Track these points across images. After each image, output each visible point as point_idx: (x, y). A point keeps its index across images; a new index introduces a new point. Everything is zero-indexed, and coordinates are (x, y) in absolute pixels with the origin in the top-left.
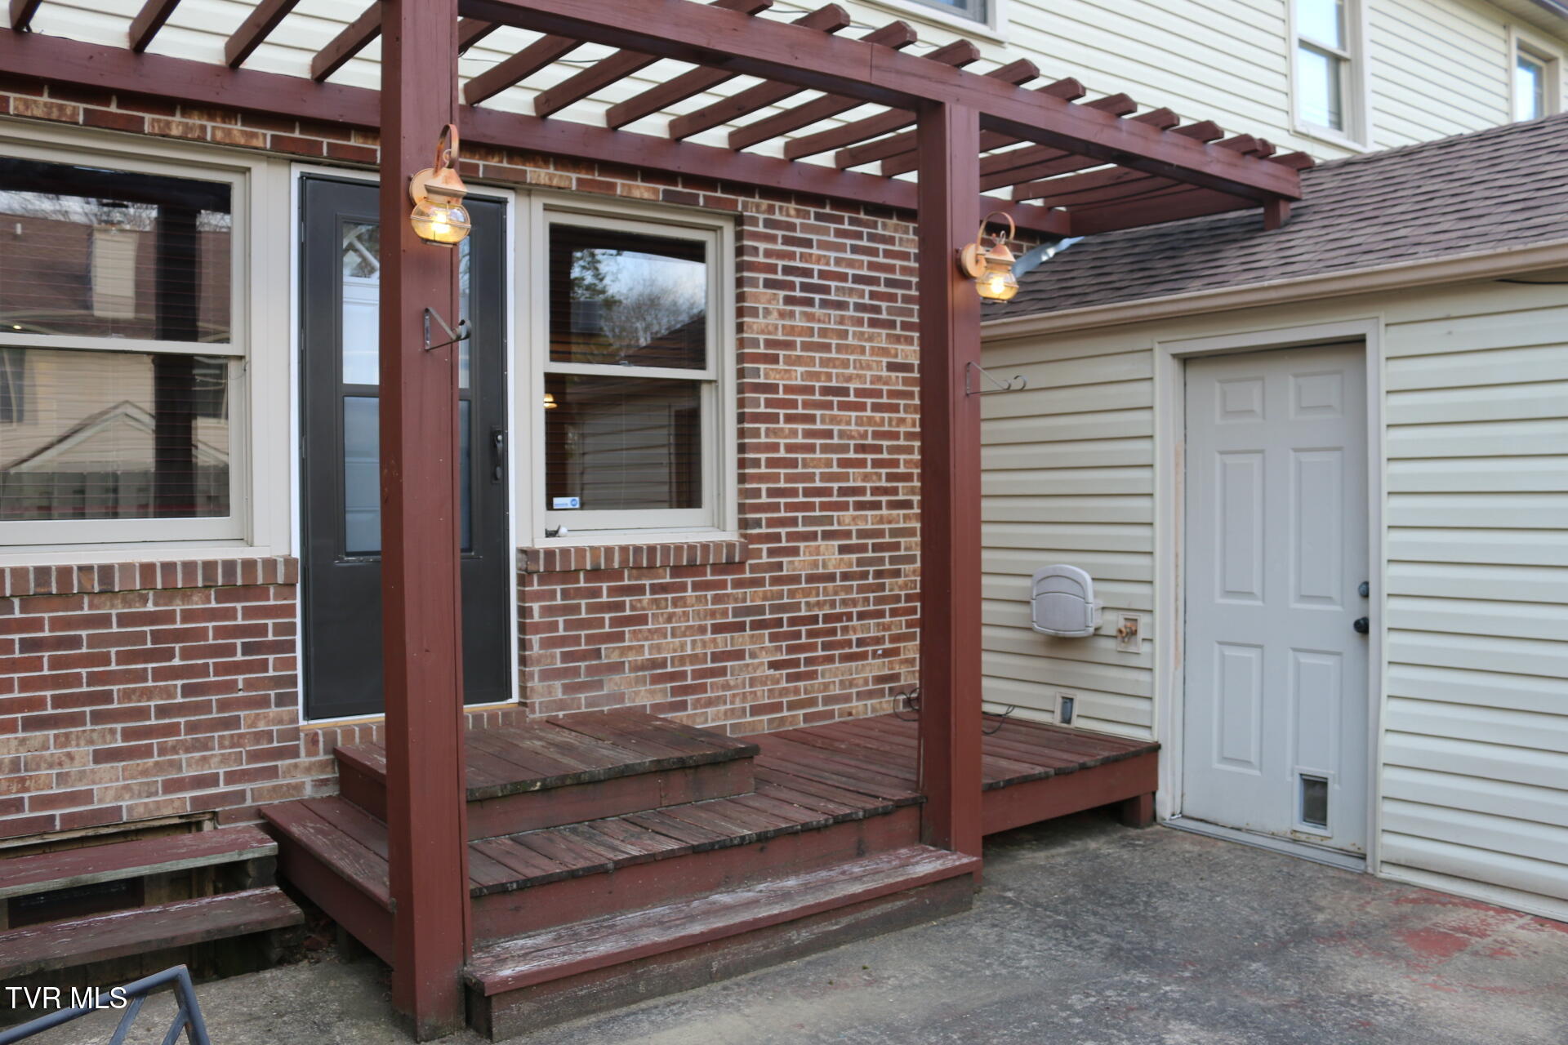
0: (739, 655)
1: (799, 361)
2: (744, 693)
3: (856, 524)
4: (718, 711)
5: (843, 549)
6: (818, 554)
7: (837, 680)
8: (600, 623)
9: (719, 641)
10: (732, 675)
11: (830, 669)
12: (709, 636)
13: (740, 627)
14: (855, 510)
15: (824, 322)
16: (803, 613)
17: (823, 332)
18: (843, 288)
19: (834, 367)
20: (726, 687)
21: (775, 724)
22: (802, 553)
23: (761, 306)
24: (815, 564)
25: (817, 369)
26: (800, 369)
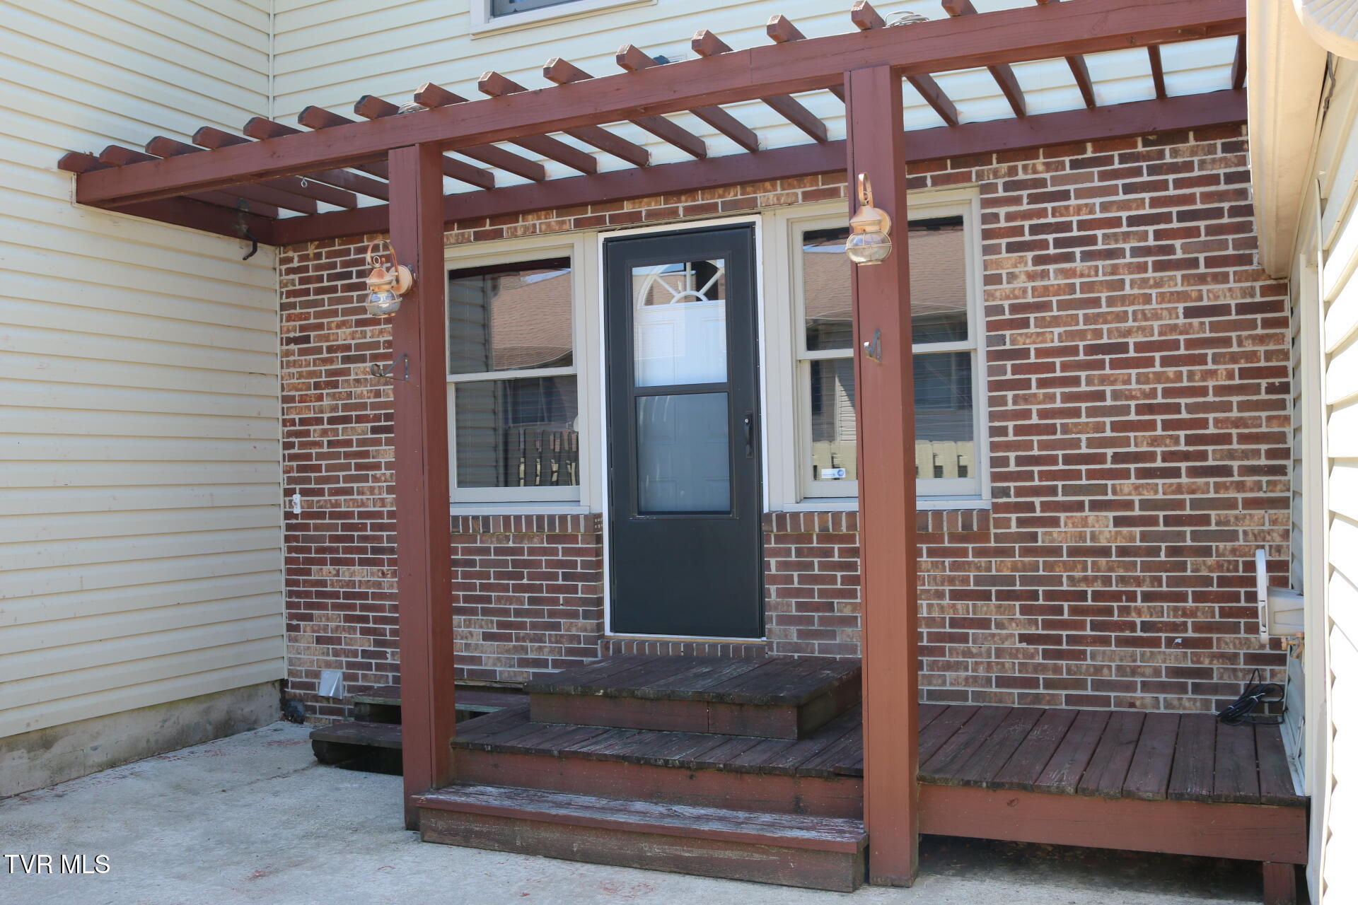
0: (984, 623)
1: (1056, 321)
2: (989, 663)
3: (1140, 494)
4: (958, 677)
5: (1118, 522)
6: (1085, 525)
7: (1113, 664)
8: (833, 580)
9: (959, 607)
10: (974, 642)
11: (1104, 652)
12: (947, 601)
13: (986, 596)
14: (1137, 477)
15: (1089, 276)
16: (1065, 588)
17: (1087, 287)
18: (1115, 234)
19: (1106, 322)
20: (967, 653)
21: (1028, 700)
22: (1062, 523)
23: (1004, 272)
24: (1082, 537)
25: (1081, 327)
26: (1057, 331)
